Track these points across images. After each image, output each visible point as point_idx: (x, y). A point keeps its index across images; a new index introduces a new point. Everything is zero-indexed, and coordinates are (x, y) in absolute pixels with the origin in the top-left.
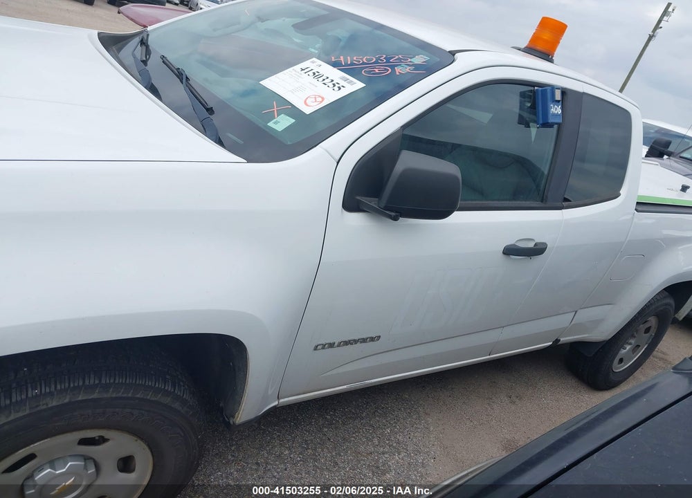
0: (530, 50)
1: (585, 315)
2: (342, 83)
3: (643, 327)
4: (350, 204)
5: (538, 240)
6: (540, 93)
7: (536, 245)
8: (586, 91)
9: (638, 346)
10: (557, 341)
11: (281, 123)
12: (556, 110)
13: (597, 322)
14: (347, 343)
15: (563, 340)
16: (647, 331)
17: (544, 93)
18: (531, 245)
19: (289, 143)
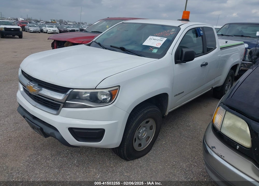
0: (183, 20)
1: (216, 79)
2: (162, 39)
3: (229, 80)
4: (176, 63)
5: (206, 62)
6: (197, 30)
7: (206, 63)
8: (204, 26)
9: (229, 86)
10: (212, 87)
11: (155, 51)
12: (201, 32)
13: (219, 81)
14: (179, 94)
15: (214, 87)
16: (230, 81)
17: (198, 29)
18: (205, 63)
19: (160, 54)
